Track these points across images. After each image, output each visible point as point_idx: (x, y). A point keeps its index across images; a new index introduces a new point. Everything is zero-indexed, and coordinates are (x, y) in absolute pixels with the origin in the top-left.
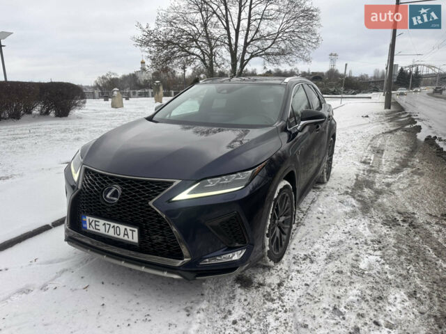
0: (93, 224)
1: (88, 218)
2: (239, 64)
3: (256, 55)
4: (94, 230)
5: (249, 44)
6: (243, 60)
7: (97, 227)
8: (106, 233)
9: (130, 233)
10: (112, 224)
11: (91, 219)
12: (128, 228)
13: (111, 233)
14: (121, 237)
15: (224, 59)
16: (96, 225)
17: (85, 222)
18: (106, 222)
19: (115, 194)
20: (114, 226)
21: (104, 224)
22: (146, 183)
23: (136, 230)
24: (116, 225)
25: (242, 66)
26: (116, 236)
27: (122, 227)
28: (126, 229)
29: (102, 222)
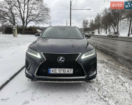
0: (54, 71)
1: (51, 69)
2: (25, 23)
3: (31, 21)
4: (54, 73)
5: (28, 17)
6: (27, 22)
7: (55, 72)
8: (60, 73)
9: (70, 71)
10: (62, 69)
11: (53, 69)
12: (69, 69)
13: (62, 72)
14: (66, 73)
15: (18, 21)
16: (55, 71)
17: (50, 71)
18: (60, 69)
19: (62, 59)
20: (63, 70)
21: (59, 70)
22: (71, 55)
23: (72, 69)
24: (64, 69)
25: (27, 24)
26: (64, 73)
27: (67, 70)
28: (68, 70)
29: (58, 69)
